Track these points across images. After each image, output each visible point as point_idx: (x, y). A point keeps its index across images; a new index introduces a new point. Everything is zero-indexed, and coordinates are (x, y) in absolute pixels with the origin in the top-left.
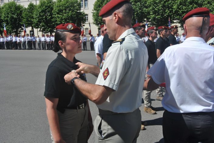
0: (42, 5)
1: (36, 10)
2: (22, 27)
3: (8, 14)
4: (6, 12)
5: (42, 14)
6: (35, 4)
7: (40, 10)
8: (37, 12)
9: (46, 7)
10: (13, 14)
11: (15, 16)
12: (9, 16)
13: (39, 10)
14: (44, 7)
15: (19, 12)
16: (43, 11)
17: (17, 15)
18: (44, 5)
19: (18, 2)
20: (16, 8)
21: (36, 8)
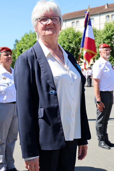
0: (107, 29)
1: (99, 37)
2: (81, 59)
3: (64, 43)
4: (62, 41)
5: (106, 42)
6: (98, 29)
7: (105, 37)
8: (101, 40)
9: (112, 32)
10: (70, 43)
11: (72, 46)
12: (66, 45)
13: (103, 36)
14: (110, 32)
15: (77, 40)
16: (108, 38)
17: (76, 44)
18: (110, 30)
19: (77, 27)
20: (74, 34)
21: (99, 34)
